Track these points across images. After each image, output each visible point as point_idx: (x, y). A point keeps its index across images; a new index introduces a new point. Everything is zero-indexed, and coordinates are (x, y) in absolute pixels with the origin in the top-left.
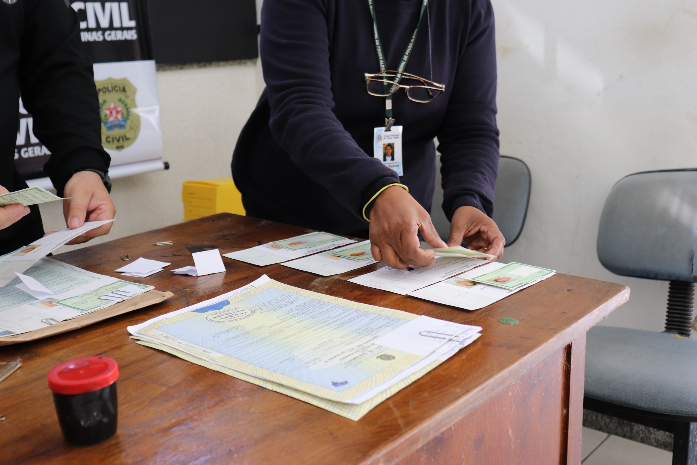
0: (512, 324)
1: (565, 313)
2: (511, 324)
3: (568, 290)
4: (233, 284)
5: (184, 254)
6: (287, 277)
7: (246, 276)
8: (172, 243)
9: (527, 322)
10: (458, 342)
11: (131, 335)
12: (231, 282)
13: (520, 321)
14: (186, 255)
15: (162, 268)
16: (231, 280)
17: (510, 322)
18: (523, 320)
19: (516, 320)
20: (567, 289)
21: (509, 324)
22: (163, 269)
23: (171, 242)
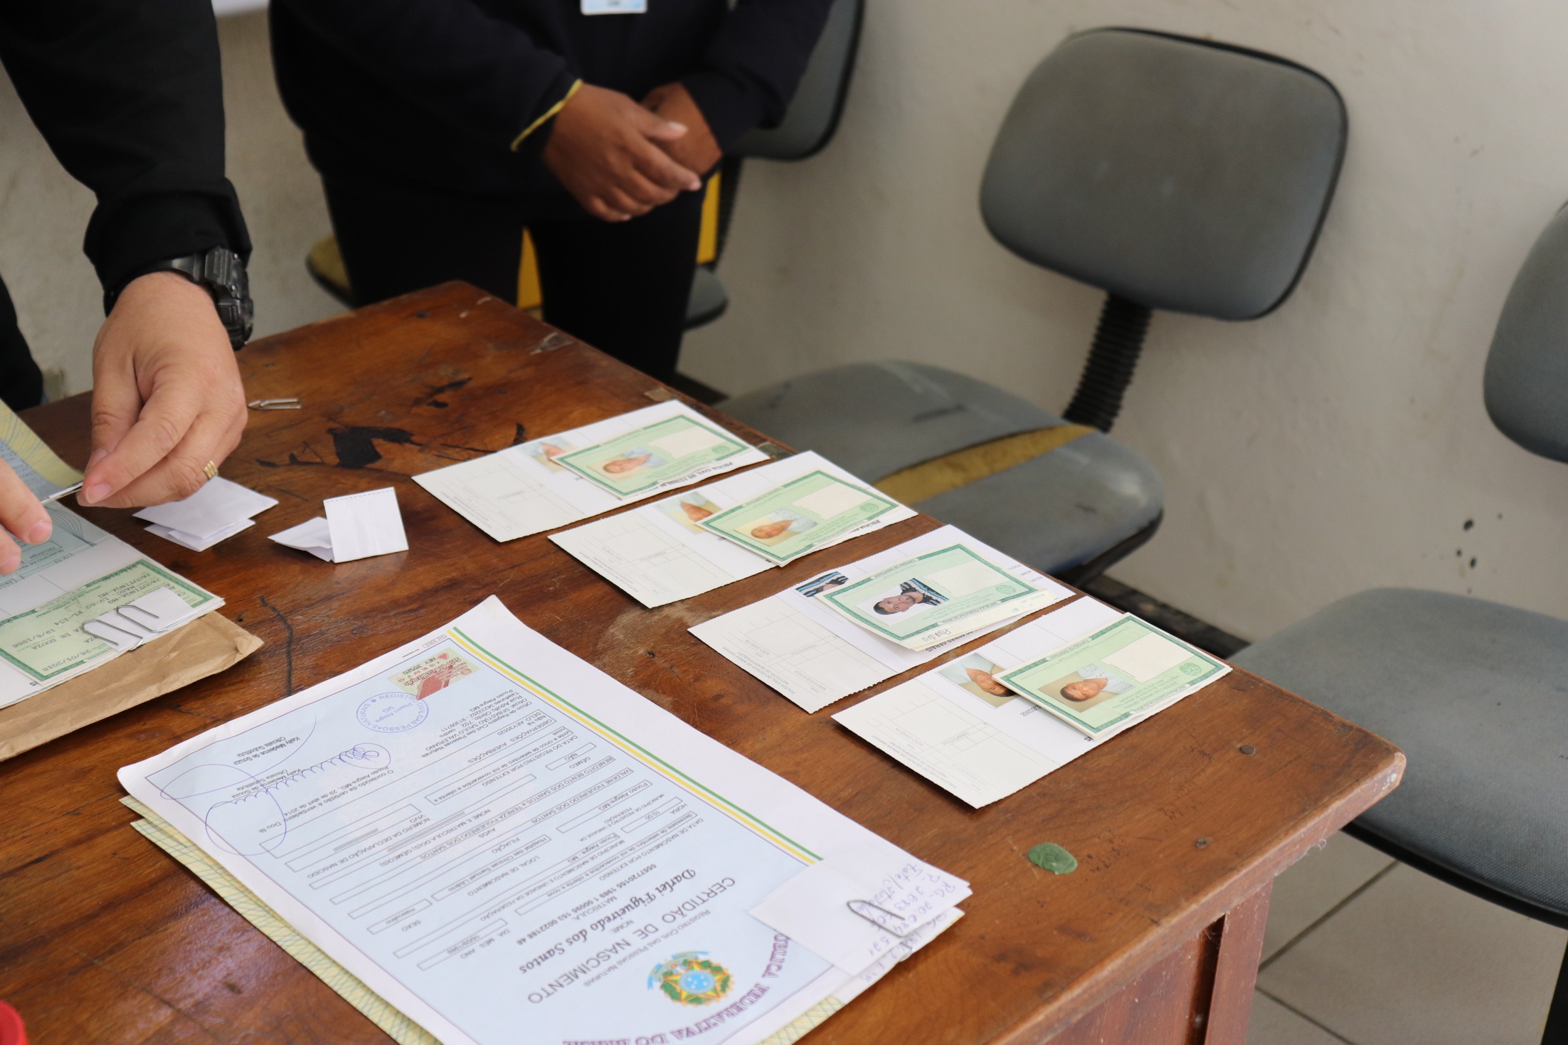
0: (1057, 873)
1: (1203, 847)
2: (1054, 873)
3: (1241, 750)
4: (414, 606)
5: (318, 460)
6: (555, 596)
7: (454, 574)
8: (298, 407)
9: (1098, 869)
10: (899, 936)
11: (125, 793)
12: (411, 599)
13: (1080, 862)
14: (323, 464)
15: (252, 518)
16: (415, 589)
17: (1054, 864)
18: (1090, 857)
19: (1072, 858)
20: (1239, 746)
21: (1050, 870)
22: (252, 523)
23: (295, 400)
